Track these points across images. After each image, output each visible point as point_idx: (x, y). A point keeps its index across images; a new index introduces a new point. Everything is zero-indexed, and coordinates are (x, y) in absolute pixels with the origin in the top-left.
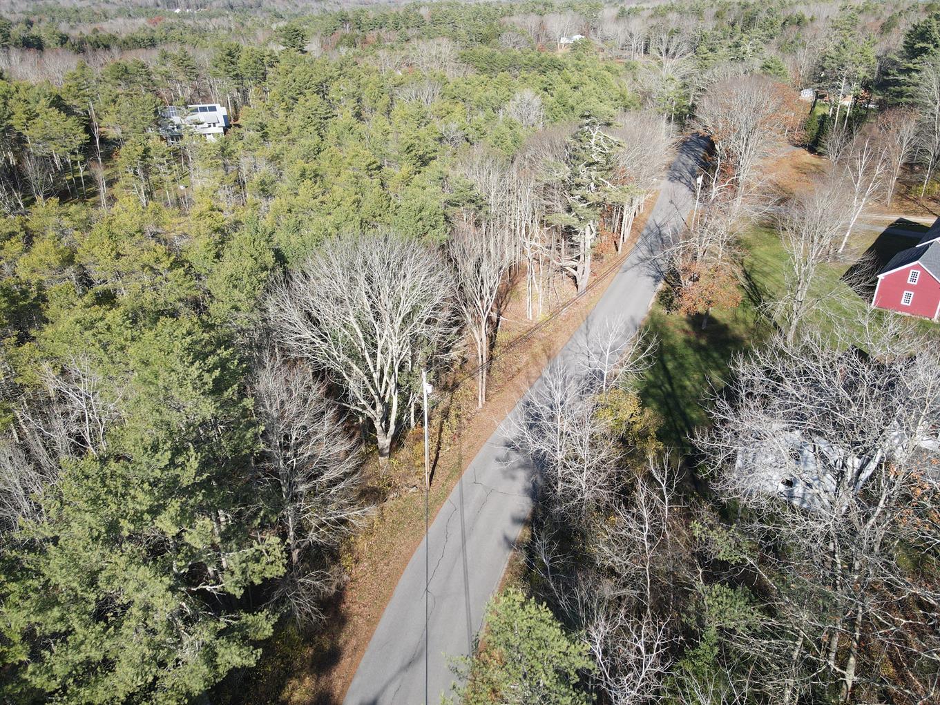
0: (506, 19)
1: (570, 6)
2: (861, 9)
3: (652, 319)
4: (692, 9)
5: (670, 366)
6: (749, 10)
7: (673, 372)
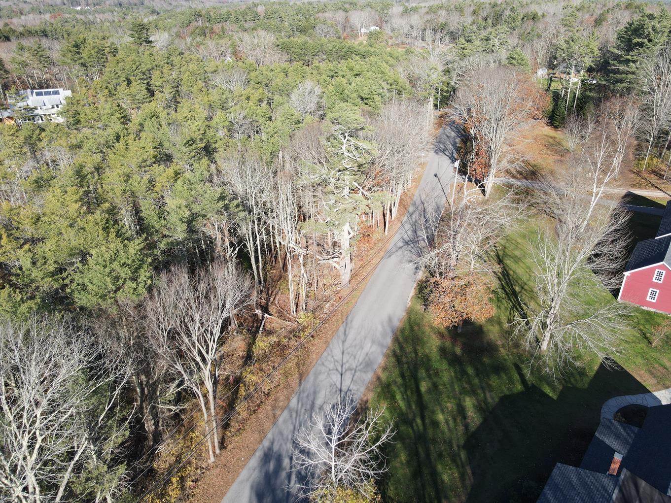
0: (320, 15)
1: (369, 5)
2: (579, 7)
3: (409, 319)
4: (456, 7)
5: (424, 386)
6: (497, 9)
7: (426, 398)
